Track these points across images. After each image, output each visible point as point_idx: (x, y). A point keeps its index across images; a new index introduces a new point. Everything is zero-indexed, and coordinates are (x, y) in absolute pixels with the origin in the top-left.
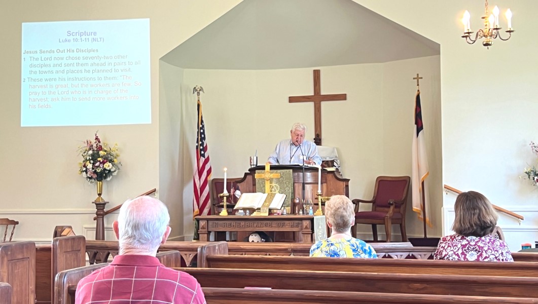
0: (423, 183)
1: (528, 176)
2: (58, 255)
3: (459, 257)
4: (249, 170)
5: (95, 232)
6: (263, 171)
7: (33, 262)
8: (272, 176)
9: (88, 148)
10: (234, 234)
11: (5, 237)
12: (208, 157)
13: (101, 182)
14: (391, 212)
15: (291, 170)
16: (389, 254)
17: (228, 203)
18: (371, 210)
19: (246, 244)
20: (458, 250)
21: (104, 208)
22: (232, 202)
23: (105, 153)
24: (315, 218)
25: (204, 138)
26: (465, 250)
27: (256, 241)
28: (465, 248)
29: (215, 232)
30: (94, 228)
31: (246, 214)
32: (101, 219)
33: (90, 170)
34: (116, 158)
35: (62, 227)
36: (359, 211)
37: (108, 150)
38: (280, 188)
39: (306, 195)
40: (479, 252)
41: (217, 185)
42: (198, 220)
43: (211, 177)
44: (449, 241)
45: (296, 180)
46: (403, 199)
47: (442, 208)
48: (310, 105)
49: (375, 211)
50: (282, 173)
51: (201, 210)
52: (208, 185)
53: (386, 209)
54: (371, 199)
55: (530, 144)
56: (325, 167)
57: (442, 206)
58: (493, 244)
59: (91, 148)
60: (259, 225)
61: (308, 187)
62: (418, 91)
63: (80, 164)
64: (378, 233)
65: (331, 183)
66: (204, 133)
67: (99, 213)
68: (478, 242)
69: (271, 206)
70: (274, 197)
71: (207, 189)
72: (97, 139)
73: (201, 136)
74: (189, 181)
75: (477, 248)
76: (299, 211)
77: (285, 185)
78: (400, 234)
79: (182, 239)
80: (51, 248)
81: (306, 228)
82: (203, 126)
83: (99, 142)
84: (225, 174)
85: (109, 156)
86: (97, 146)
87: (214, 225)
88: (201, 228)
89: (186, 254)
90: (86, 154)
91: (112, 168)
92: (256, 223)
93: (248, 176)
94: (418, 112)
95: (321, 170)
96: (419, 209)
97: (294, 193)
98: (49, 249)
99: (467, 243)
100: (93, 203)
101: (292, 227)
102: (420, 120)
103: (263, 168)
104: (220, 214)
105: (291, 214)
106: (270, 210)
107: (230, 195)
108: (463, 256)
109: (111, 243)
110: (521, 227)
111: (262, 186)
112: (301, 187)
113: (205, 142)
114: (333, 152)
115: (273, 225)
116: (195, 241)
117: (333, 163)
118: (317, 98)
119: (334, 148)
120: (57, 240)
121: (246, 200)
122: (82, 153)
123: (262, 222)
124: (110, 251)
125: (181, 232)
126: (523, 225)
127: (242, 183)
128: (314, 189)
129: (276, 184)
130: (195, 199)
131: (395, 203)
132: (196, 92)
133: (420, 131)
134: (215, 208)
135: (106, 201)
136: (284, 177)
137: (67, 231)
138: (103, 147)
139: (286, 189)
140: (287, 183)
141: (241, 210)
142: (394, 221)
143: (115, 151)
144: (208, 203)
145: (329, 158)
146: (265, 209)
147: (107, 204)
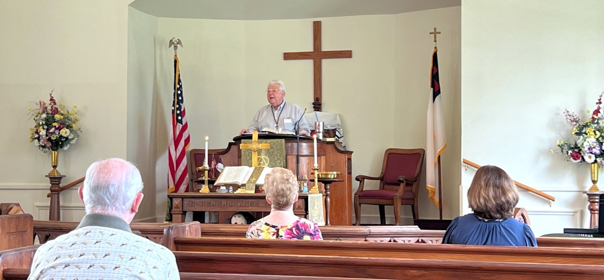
0: (439, 158)
1: (560, 150)
4: (234, 140)
5: (49, 211)
6: (250, 140)
8: (260, 146)
9: (41, 111)
10: (215, 216)
12: (186, 124)
13: (56, 152)
14: (401, 191)
15: (283, 140)
16: (395, 239)
17: (209, 179)
18: (378, 189)
19: (228, 226)
21: (60, 183)
22: (213, 177)
24: (309, 196)
25: (182, 101)
27: (239, 223)
29: (193, 212)
30: (48, 206)
31: (228, 192)
32: (56, 195)
33: (44, 137)
34: (74, 123)
35: (9, 204)
36: (364, 190)
37: (66, 113)
38: (270, 161)
39: (301, 170)
41: (197, 156)
42: (171, 198)
43: (191, 147)
45: (289, 151)
46: (416, 175)
47: (460, 187)
48: (309, 64)
49: (383, 189)
50: (272, 143)
51: (177, 186)
52: (185, 157)
53: (396, 187)
54: (377, 176)
55: (564, 113)
57: (461, 184)
59: (45, 110)
60: (244, 205)
61: (303, 161)
62: (436, 48)
63: (32, 129)
64: (386, 216)
65: (331, 155)
66: (181, 95)
67: (53, 188)
69: (258, 182)
70: (261, 171)
71: (185, 161)
72: (52, 99)
73: (178, 99)
74: (163, 152)
77: (276, 158)
78: (412, 217)
79: (154, 221)
81: (299, 207)
82: (181, 86)
83: (55, 103)
84: (207, 143)
85: (67, 120)
86: (52, 109)
87: (190, 204)
88: (175, 208)
89: (155, 238)
90: (38, 117)
91: (70, 135)
92: (239, 202)
93: (232, 147)
94: (434, 74)
96: (434, 187)
100: (46, 176)
102: (436, 83)
103: (250, 137)
104: (200, 191)
106: (258, 188)
107: (211, 169)
110: (552, 209)
111: (248, 158)
112: (295, 160)
113: (183, 106)
114: (335, 119)
115: (259, 205)
116: (167, 222)
117: (335, 133)
118: (317, 55)
119: (336, 115)
121: (229, 175)
122: (33, 117)
123: (247, 200)
125: (153, 213)
126: (555, 207)
127: (225, 155)
128: (310, 162)
129: (266, 156)
130: (170, 173)
131: (406, 180)
132: (173, 46)
133: (437, 96)
134: (194, 183)
135: (61, 175)
136: (274, 147)
137: (15, 208)
138: (59, 110)
139: (277, 162)
140: (278, 154)
141: (222, 186)
142: (405, 201)
143: (73, 115)
144: (186, 178)
145: (331, 126)
146: (251, 185)
147: (63, 178)
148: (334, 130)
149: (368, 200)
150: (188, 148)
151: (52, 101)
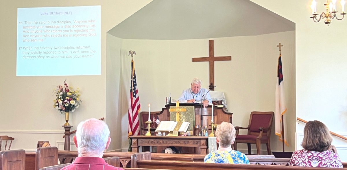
0: (282, 116)
2: (40, 159)
3: (306, 164)
4: (165, 106)
5: (64, 145)
6: (175, 107)
7: (24, 163)
8: (180, 110)
9: (59, 91)
10: (155, 149)
11: (5, 148)
12: (138, 97)
13: (68, 113)
14: (261, 135)
15: (193, 107)
16: (259, 163)
17: (151, 128)
18: (247, 134)
19: (163, 154)
20: (306, 159)
21: (70, 130)
22: (154, 127)
23: (71, 94)
24: (209, 138)
25: (136, 85)
26: (310, 160)
27: (169, 153)
28: (310, 158)
29: (143, 146)
30: (63, 143)
31: (163, 135)
32: (68, 137)
34: (78, 97)
35: (43, 141)
36: (239, 135)
37: (73, 92)
38: (186, 118)
39: (203, 123)
40: (320, 161)
41: (144, 116)
42: (131, 139)
43: (140, 111)
44: (299, 153)
45: (197, 113)
46: (269, 127)
48: (207, 64)
49: (250, 134)
50: (187, 108)
51: (133, 132)
52: (138, 116)
53: (257, 133)
54: (247, 127)
56: (216, 105)
57: (296, 132)
58: (329, 155)
59: (62, 90)
60: (172, 143)
61: (205, 118)
62: (280, 54)
63: (55, 101)
64: (252, 149)
65: (220, 115)
66: (135, 82)
67: (66, 133)
68: (318, 154)
69: (180, 130)
70: (182, 124)
71: (137, 118)
72: (65, 84)
73: (134, 84)
74: (125, 113)
75: (318, 158)
76: (198, 134)
77: (189, 117)
78: (267, 151)
79: (121, 151)
80: (35, 155)
81: (203, 144)
82: (135, 77)
83: (67, 87)
84: (150, 108)
85: (73, 96)
86: (66, 89)
87: (142, 142)
88: (133, 144)
89: (123, 161)
90: (58, 94)
91: (75, 104)
92: (169, 141)
93: (164, 110)
94: (280, 69)
95: (214, 107)
96: (280, 133)
97: (195, 122)
98: (34, 155)
99: (311, 155)
100: (63, 126)
101: (193, 144)
102: (281, 74)
103: (174, 105)
104: (146, 135)
105: (193, 135)
106: (179, 133)
107: (152, 122)
108: (309, 164)
109: (74, 152)
111: (174, 117)
112: (200, 118)
113: (136, 88)
114: (222, 95)
115: (181, 143)
116: (129, 152)
117: (222, 102)
118: (212, 59)
119: (222, 93)
120: (39, 149)
121: (163, 126)
122: (56, 94)
123: (174, 140)
124: (73, 158)
125: (120, 146)
127: (161, 115)
128: (209, 119)
129: (183, 115)
130: (129, 125)
131: (263, 129)
132: (131, 54)
133: (281, 81)
134: (142, 131)
135: (71, 125)
136: (188, 111)
137: (46, 144)
138: (69, 90)
139: (190, 119)
140: (191, 115)
141: (160, 132)
142: (262, 141)
143: (77, 93)
144: (138, 128)
145: (219, 99)
146: (176, 132)
147: (72, 127)
148: (221, 101)
149: (242, 141)
150: (139, 111)
151: (65, 85)
